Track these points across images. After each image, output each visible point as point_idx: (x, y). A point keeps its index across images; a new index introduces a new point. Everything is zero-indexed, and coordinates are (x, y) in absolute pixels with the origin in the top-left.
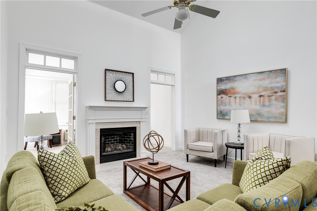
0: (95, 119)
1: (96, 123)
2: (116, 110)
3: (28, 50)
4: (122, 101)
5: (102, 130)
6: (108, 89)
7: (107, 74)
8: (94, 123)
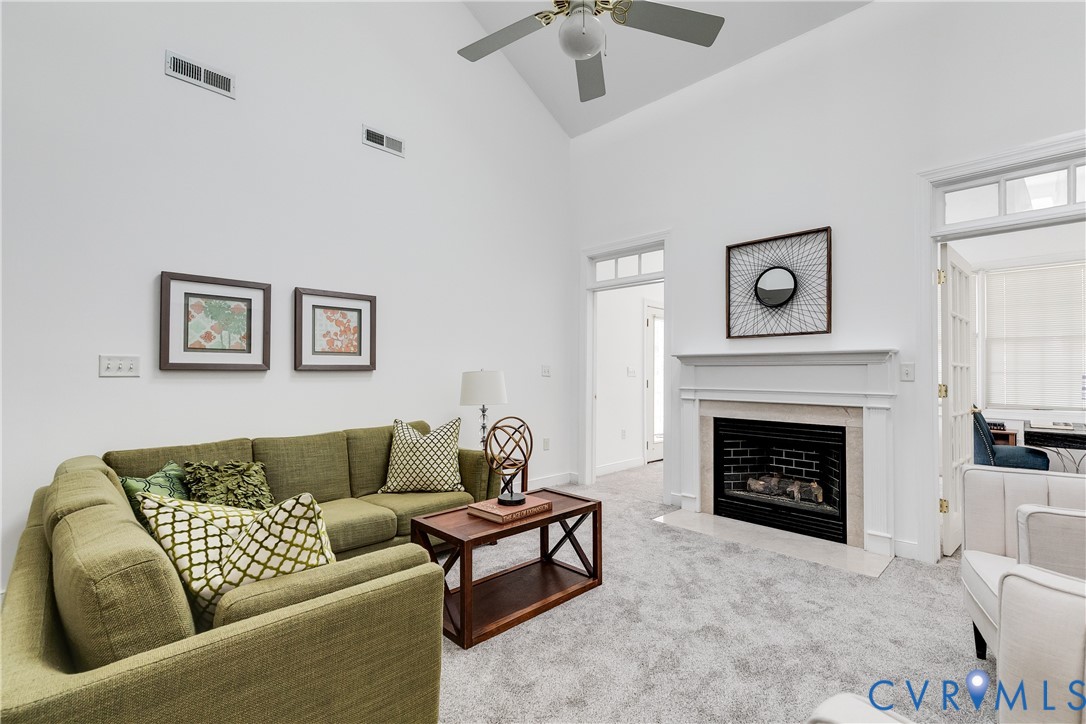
0: (696, 391)
1: (700, 400)
2: (765, 363)
3: (593, 259)
4: (785, 334)
5: (719, 423)
6: (735, 304)
7: (733, 260)
8: (694, 400)
